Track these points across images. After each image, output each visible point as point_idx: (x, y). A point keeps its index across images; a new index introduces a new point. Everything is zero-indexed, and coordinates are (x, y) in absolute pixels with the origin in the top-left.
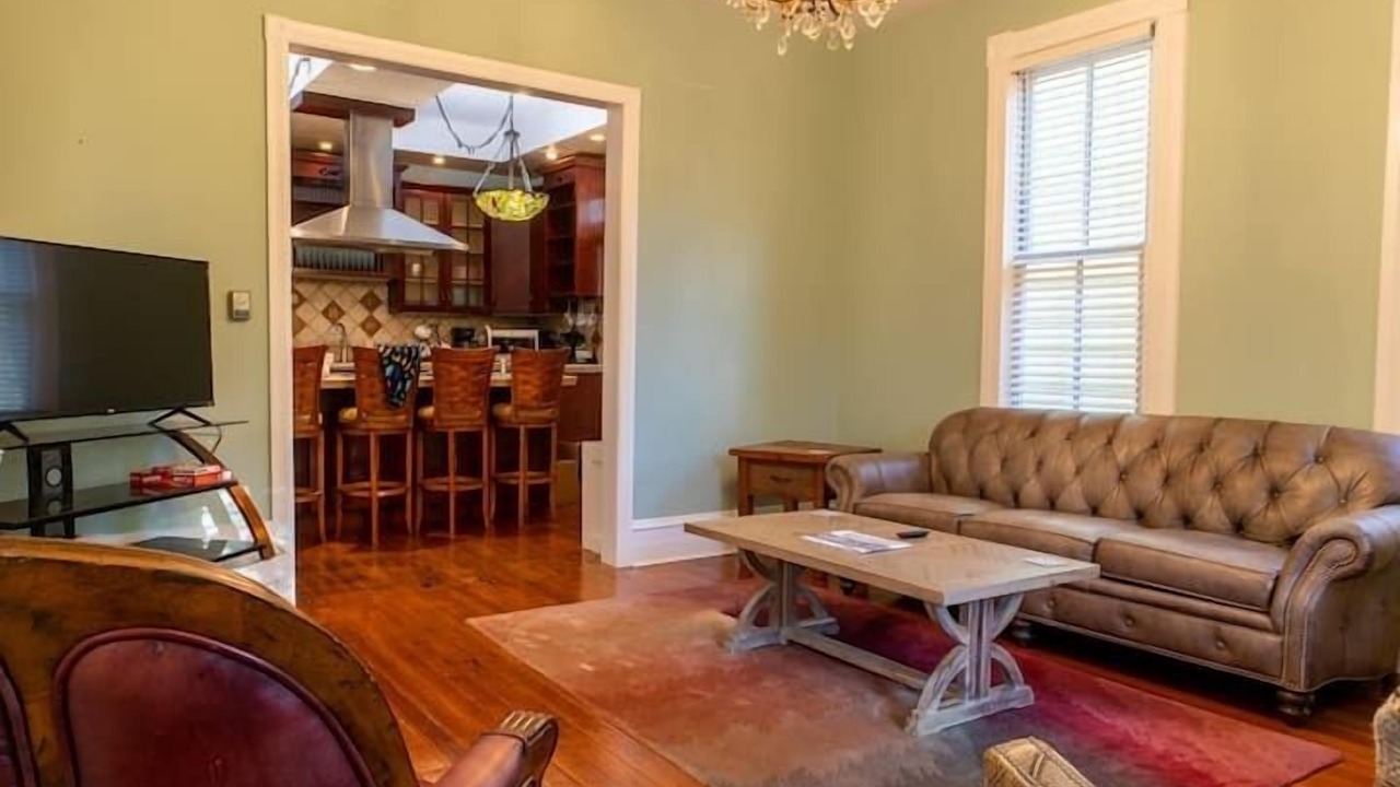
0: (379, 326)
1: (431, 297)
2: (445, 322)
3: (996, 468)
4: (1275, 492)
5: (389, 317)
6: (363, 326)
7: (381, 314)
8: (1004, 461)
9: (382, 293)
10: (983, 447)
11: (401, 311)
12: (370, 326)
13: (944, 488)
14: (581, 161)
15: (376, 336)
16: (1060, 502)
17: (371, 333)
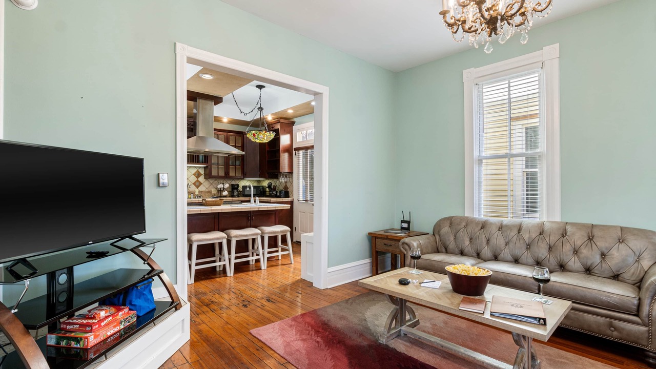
0: (201, 184)
1: (222, 173)
2: (227, 182)
3: (467, 242)
4: (603, 255)
5: (205, 180)
6: (194, 184)
7: (201, 179)
8: (471, 239)
9: (202, 172)
10: (460, 234)
11: (209, 178)
12: (197, 184)
13: (444, 250)
14: (282, 121)
15: (199, 188)
16: (499, 258)
17: (198, 187)
